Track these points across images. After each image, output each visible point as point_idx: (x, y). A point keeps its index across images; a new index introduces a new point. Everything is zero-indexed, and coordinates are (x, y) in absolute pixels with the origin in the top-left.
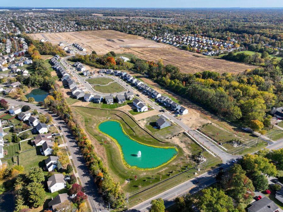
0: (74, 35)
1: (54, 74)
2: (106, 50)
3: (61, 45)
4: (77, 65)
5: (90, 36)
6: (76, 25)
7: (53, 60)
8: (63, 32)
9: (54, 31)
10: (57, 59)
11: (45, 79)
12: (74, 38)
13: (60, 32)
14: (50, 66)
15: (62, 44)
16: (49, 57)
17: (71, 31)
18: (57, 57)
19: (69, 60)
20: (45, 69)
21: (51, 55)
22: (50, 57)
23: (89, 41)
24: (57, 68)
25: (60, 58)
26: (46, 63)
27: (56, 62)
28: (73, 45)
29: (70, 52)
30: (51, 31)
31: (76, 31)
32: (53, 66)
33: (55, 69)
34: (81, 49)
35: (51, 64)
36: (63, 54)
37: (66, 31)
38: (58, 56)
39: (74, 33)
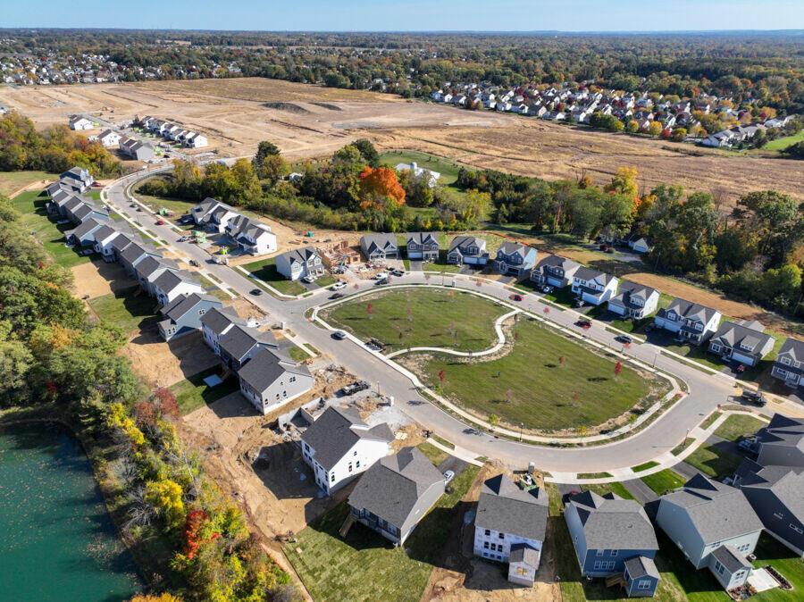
0: (118, 93)
1: (88, 283)
2: (293, 141)
3: (77, 126)
4: (213, 220)
5: (189, 97)
6: (114, 65)
7: (64, 195)
8: (69, 83)
9: (32, 82)
10: (83, 189)
11: (41, 352)
12: (125, 102)
13: (56, 83)
14: (53, 231)
15: (83, 121)
16: (30, 182)
17: (99, 80)
18: (78, 178)
19: (145, 190)
20: (24, 257)
21: (39, 169)
22: (38, 183)
23: (195, 110)
24: (105, 243)
25: (95, 184)
26: (24, 212)
27: (86, 209)
28: (133, 126)
29: (138, 151)
30: (19, 82)
31: (120, 79)
32: (68, 234)
33: (88, 250)
34: (182, 138)
35: (53, 220)
36: (101, 166)
37: (82, 82)
38: (83, 174)
39: (112, 86)
